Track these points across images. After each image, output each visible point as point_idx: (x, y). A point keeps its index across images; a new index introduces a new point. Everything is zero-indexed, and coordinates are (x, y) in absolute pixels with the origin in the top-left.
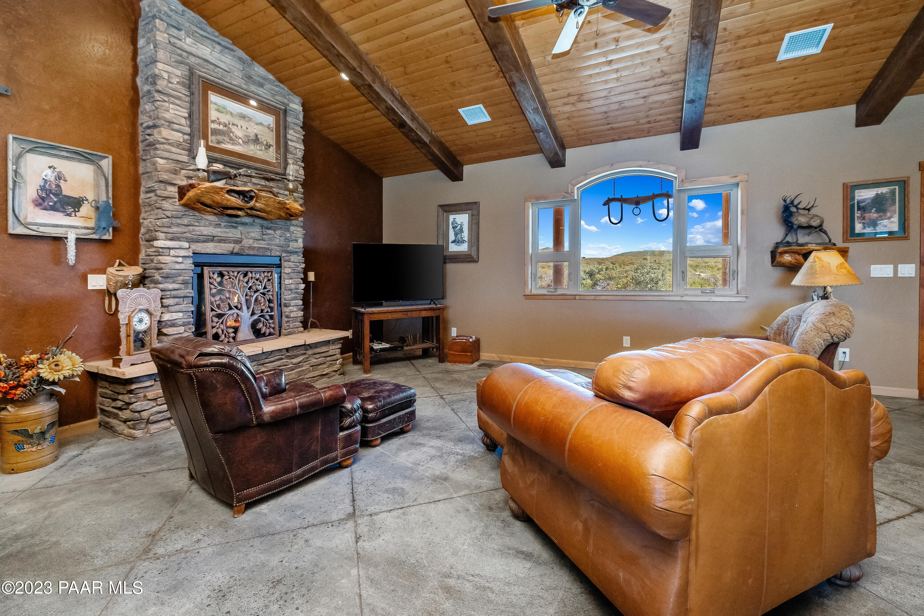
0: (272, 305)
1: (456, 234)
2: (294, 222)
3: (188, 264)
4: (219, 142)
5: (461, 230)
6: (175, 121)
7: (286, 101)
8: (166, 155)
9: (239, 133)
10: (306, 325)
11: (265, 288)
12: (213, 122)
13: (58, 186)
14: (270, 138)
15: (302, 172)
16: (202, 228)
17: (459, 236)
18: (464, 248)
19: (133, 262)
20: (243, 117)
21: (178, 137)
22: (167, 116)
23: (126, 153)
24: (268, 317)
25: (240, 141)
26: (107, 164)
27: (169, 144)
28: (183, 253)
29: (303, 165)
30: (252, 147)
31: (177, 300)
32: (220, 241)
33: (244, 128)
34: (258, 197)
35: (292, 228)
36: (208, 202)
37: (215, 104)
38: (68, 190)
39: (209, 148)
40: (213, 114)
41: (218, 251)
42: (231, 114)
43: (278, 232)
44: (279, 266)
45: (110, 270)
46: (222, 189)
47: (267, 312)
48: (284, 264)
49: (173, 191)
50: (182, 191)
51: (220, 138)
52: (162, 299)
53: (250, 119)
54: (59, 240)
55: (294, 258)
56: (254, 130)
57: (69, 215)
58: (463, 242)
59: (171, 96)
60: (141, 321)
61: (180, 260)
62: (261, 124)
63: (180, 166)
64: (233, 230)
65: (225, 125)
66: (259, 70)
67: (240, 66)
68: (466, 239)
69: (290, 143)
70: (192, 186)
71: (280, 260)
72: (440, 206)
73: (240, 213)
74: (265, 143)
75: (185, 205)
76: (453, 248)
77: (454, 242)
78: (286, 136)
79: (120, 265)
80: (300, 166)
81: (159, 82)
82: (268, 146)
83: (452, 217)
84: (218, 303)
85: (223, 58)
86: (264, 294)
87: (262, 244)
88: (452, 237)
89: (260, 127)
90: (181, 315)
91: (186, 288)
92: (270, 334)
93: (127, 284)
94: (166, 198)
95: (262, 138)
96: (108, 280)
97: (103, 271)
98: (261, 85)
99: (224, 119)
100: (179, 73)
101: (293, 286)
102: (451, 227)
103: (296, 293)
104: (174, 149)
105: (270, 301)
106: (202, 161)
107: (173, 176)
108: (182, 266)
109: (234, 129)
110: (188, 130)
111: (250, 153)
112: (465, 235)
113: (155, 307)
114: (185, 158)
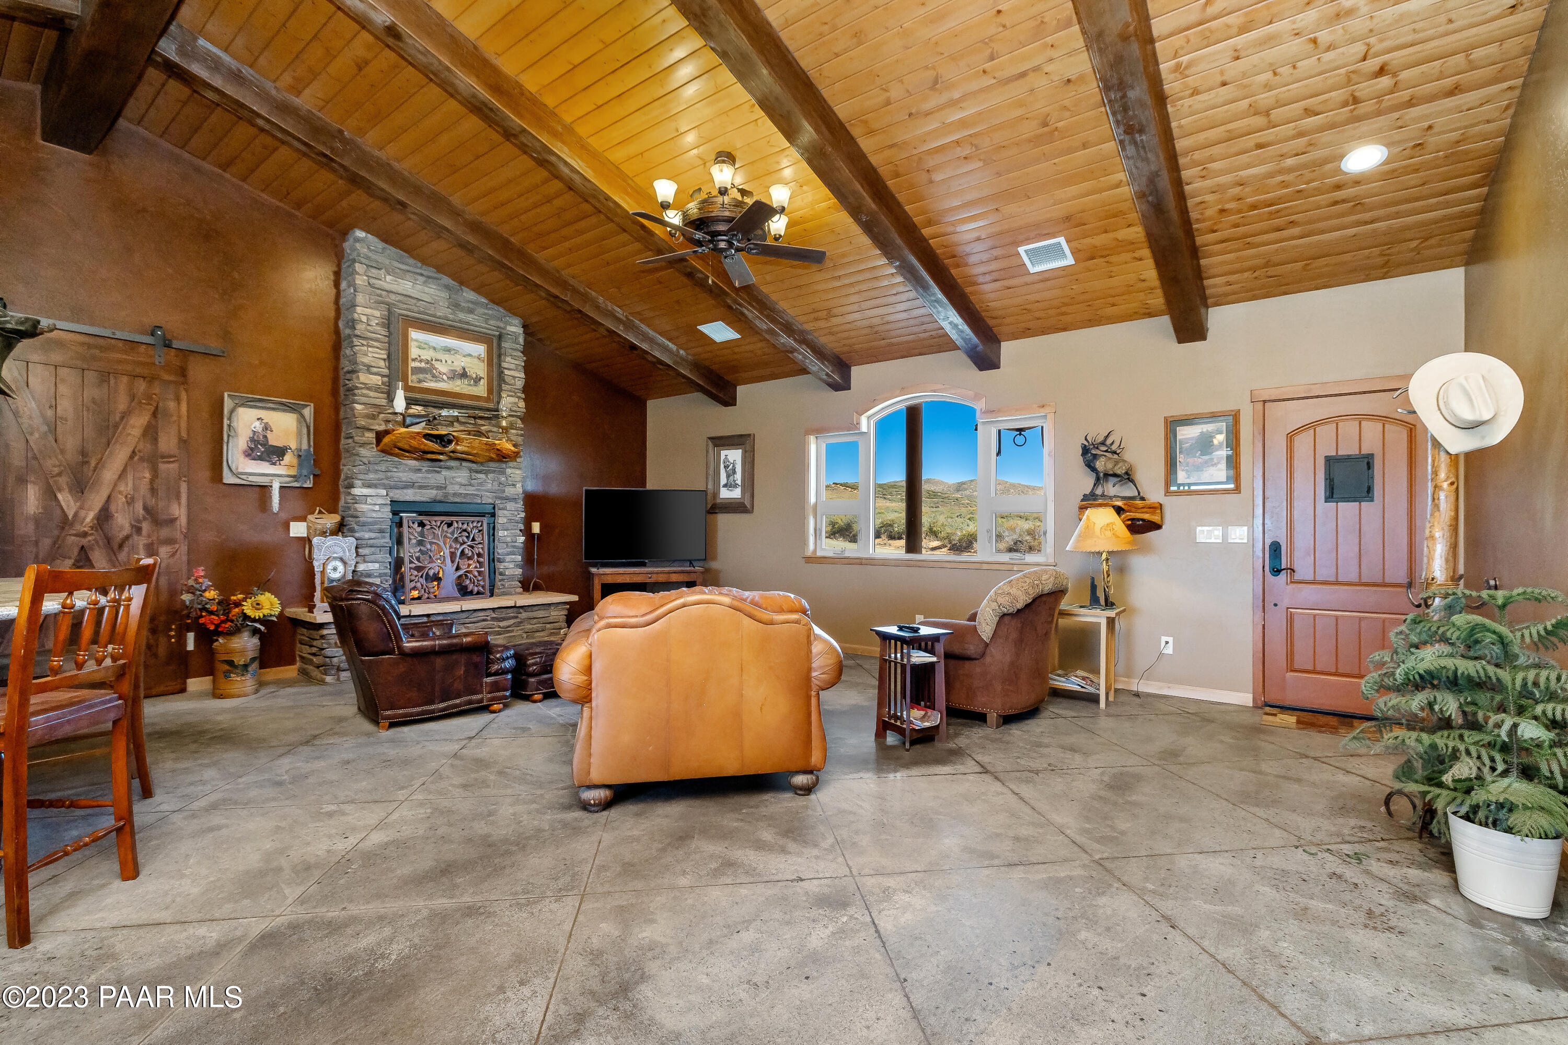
0: (481, 560)
1: (728, 476)
2: (511, 464)
3: (387, 513)
4: (420, 381)
5: (734, 472)
6: (373, 364)
7: (501, 324)
8: (363, 399)
9: (442, 368)
10: (526, 586)
11: (473, 540)
12: (413, 360)
13: (265, 437)
14: (480, 370)
15: (521, 405)
16: (401, 474)
17: (731, 478)
18: (736, 494)
19: (334, 509)
20: (448, 350)
21: (377, 380)
22: (366, 360)
23: (328, 400)
24: (476, 574)
25: (445, 377)
26: (308, 412)
27: (368, 388)
28: (380, 501)
29: (523, 396)
30: (458, 382)
31: (373, 549)
32: (421, 487)
33: (449, 362)
34: (458, 440)
35: (509, 471)
36: (406, 447)
37: (416, 341)
38: (274, 441)
39: (407, 388)
40: (414, 352)
41: (418, 498)
42: (435, 349)
43: (491, 476)
44: (493, 515)
45: (310, 517)
46: (419, 433)
47: (476, 567)
48: (499, 513)
49: (371, 436)
50: (380, 436)
51: (421, 376)
52: (357, 548)
53: (457, 352)
54: (264, 489)
55: (510, 506)
56: (459, 363)
57: (275, 464)
58: (736, 486)
59: (371, 339)
60: (335, 569)
61: (377, 508)
62: (470, 355)
63: (378, 410)
64: (436, 475)
65: (427, 362)
66: (468, 295)
67: (446, 295)
68: (739, 482)
69: (506, 372)
70: (389, 431)
71: (494, 508)
72: (709, 438)
73: (444, 457)
74: (474, 376)
75: (383, 451)
76: (725, 494)
77: (725, 486)
78: (500, 364)
79: (321, 512)
80: (519, 398)
81: (358, 327)
82: (477, 380)
84: (417, 554)
85: (427, 290)
86: (472, 547)
87: (471, 490)
88: (723, 480)
89: (468, 359)
90: (377, 565)
91: (384, 537)
92: (478, 593)
93: (324, 532)
94: (363, 445)
95: (471, 372)
96: (309, 528)
97: (302, 518)
98: (472, 312)
99: (427, 355)
100: (377, 314)
101: (509, 539)
102: (722, 466)
103: (514, 547)
104: (372, 394)
105: (479, 555)
106: (400, 404)
107: (370, 421)
108: (379, 515)
109: (437, 365)
110: (386, 371)
111: (457, 390)
112: (738, 477)
113: (350, 556)
114: (384, 402)
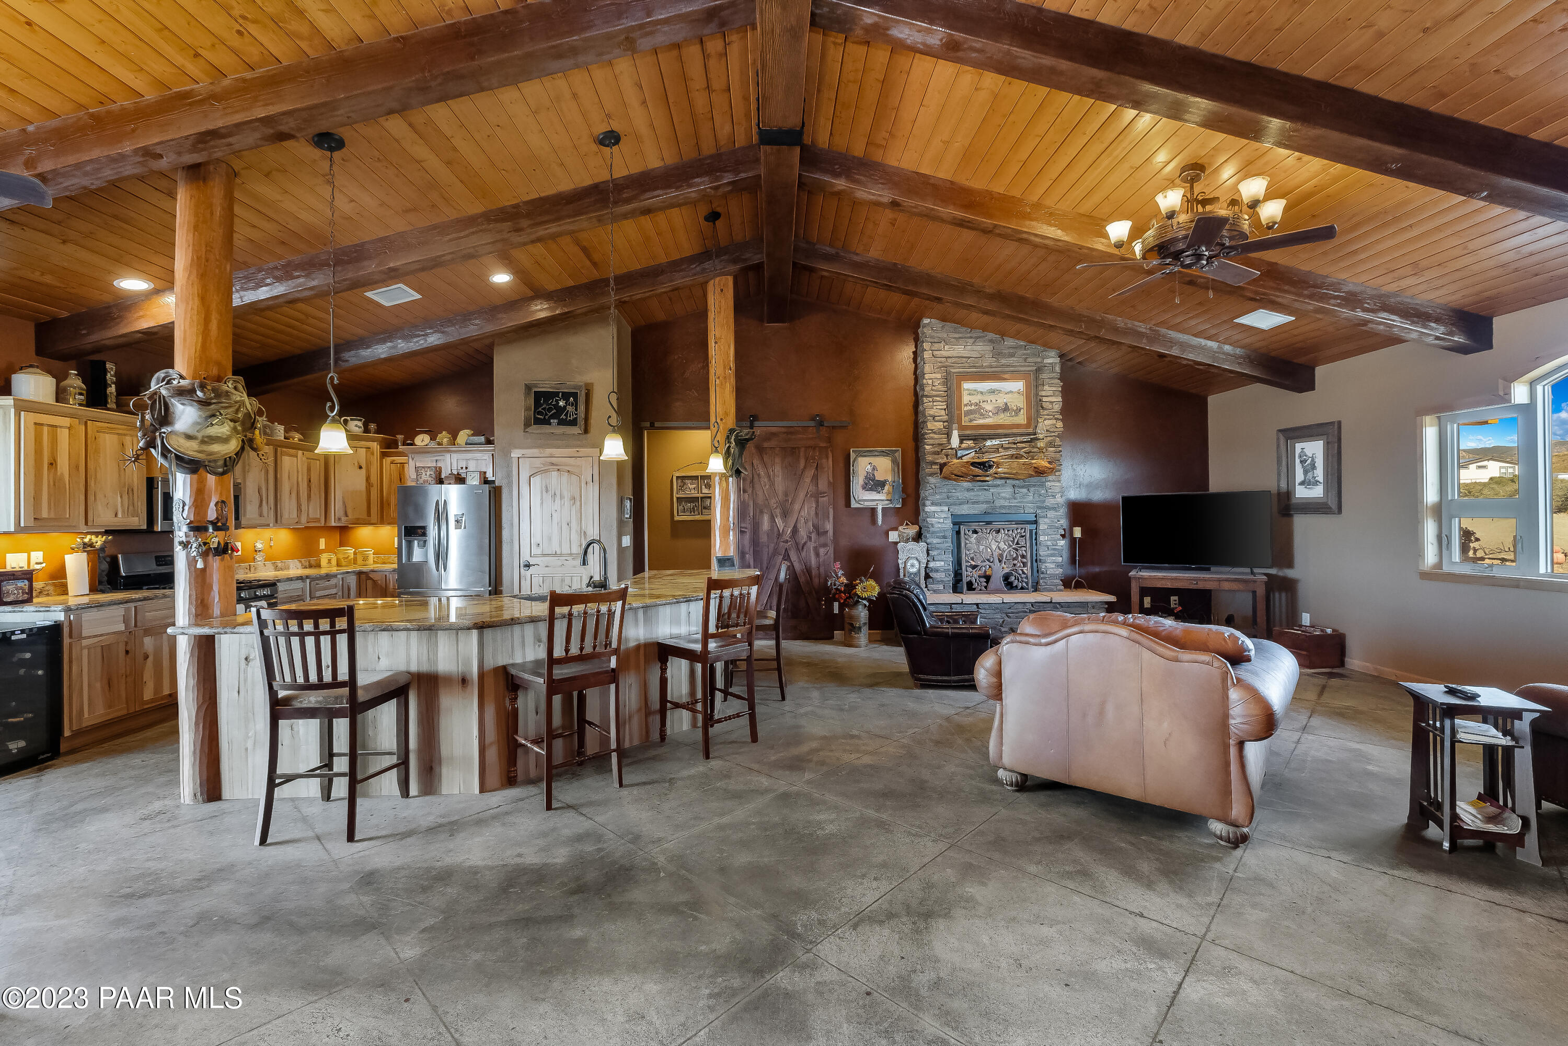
0: (1024, 560)
1: (1306, 472)
2: (1050, 478)
3: (948, 525)
4: (971, 421)
5: (1313, 467)
6: (937, 414)
7: (1039, 360)
8: (931, 441)
9: (989, 407)
10: (1067, 583)
11: (1017, 543)
12: (966, 405)
13: (874, 475)
14: (1019, 402)
15: (1060, 424)
16: (958, 494)
17: (1310, 475)
18: (1317, 492)
19: (915, 521)
20: (992, 392)
21: (940, 425)
22: (932, 412)
23: (911, 444)
24: (1021, 572)
25: (990, 414)
26: (898, 455)
27: (935, 433)
28: (943, 515)
29: (1061, 417)
30: (1002, 416)
31: (939, 551)
32: (974, 503)
33: (994, 401)
34: (998, 464)
35: (1048, 484)
36: (959, 474)
37: (968, 390)
38: (879, 477)
39: (961, 428)
40: (966, 399)
41: (972, 512)
42: (982, 393)
43: (1032, 489)
44: (1036, 522)
45: (900, 528)
46: (967, 462)
47: (1020, 567)
48: (1041, 521)
49: (936, 468)
50: (942, 466)
51: (972, 417)
52: (928, 551)
53: (1000, 391)
54: (873, 511)
55: (1051, 514)
56: (1001, 400)
57: (879, 493)
58: (1316, 483)
59: (936, 396)
60: (913, 566)
61: (942, 520)
62: (1011, 392)
63: (941, 448)
64: (984, 492)
65: (976, 404)
66: (1010, 342)
67: (990, 348)
68: (1320, 478)
69: (1045, 399)
70: (945, 464)
71: (1036, 516)
72: (1280, 431)
73: (987, 479)
74: (1015, 408)
75: (945, 478)
76: (1301, 493)
77: (1302, 483)
78: (1037, 395)
79: (907, 524)
80: (1057, 419)
81: (926, 389)
82: (1019, 410)
83: (1299, 447)
84: (972, 555)
85: (975, 347)
86: (1017, 550)
87: (1014, 503)
88: (1299, 476)
89: (1010, 395)
90: (942, 563)
91: (947, 542)
92: (1022, 588)
93: (909, 539)
94: (931, 475)
95: (1013, 406)
96: (899, 536)
97: (896, 529)
98: (1012, 355)
99: (975, 399)
100: (939, 376)
101: (1049, 543)
102: (1297, 461)
103: (1054, 549)
104: (936, 436)
105: (1023, 556)
106: (955, 441)
107: (936, 456)
108: (944, 526)
109: (984, 405)
110: (946, 418)
111: (1001, 422)
112: (1319, 473)
113: (923, 556)
114: (945, 441)
